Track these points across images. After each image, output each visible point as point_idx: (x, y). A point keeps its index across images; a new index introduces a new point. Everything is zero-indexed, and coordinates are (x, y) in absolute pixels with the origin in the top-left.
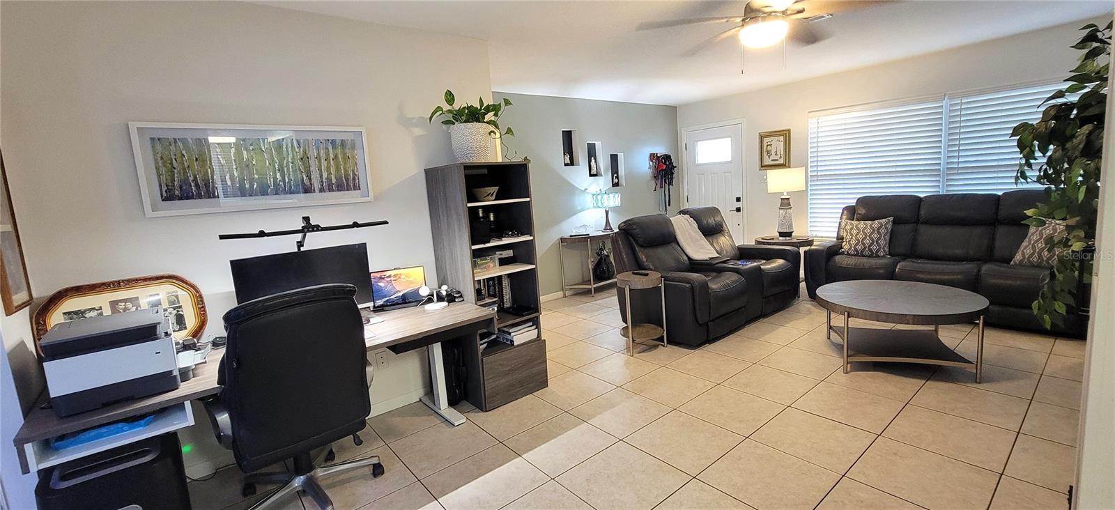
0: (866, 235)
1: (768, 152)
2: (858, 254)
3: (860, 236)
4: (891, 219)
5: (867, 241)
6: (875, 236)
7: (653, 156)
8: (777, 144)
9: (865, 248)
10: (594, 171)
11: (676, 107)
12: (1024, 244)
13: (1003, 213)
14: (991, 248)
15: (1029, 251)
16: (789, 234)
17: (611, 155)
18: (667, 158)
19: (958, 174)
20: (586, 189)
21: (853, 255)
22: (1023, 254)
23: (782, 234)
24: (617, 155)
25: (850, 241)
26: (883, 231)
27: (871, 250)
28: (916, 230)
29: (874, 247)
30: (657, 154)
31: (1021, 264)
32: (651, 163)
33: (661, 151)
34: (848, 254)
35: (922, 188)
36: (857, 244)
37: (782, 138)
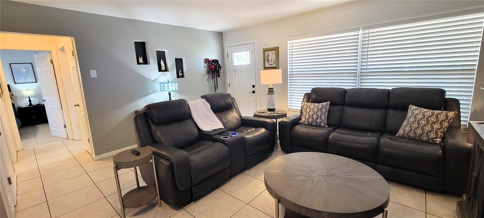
0: (314, 112)
1: (268, 60)
2: (310, 125)
3: (311, 113)
4: (329, 102)
5: (315, 117)
6: (319, 113)
7: (207, 61)
8: (272, 55)
9: (313, 121)
10: (163, 68)
11: (222, 33)
12: (405, 123)
13: (392, 102)
14: (385, 123)
15: (408, 129)
16: (273, 110)
17: (175, 58)
18: (216, 61)
19: (366, 76)
20: (156, 79)
21: (306, 125)
22: (404, 130)
23: (269, 110)
24: (182, 59)
25: (305, 116)
26: (324, 110)
27: (316, 122)
28: (342, 110)
29: (318, 121)
30: (209, 59)
31: (402, 137)
32: (206, 64)
33: (212, 57)
34: (304, 124)
35: (347, 84)
36: (309, 118)
37: (274, 52)
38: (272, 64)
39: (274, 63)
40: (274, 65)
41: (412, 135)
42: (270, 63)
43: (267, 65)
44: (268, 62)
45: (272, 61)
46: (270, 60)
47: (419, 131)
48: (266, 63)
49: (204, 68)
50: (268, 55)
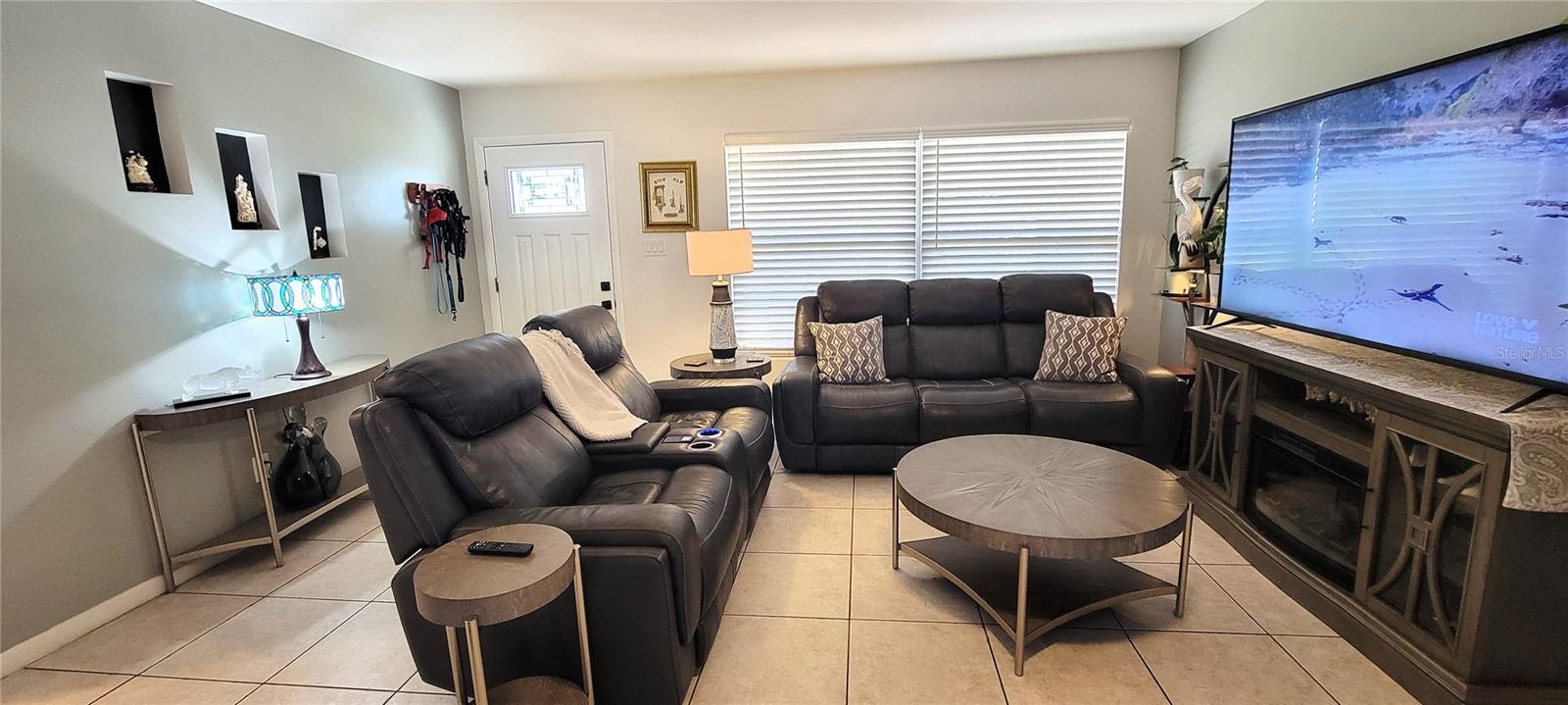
0: (854, 346)
1: (658, 200)
2: (850, 382)
3: (847, 350)
4: (880, 318)
5: (859, 359)
6: (867, 348)
7: (413, 191)
8: (673, 187)
9: (857, 370)
10: (248, 213)
11: (457, 91)
12: (1049, 350)
13: (1010, 307)
14: (1003, 355)
15: (1058, 361)
16: (729, 353)
17: (301, 176)
18: (447, 197)
19: (937, 249)
20: (225, 264)
21: (840, 383)
22: (1052, 365)
23: (718, 354)
24: (318, 178)
25: (831, 359)
26: (875, 339)
27: (865, 372)
28: (909, 335)
29: (869, 368)
30: (424, 186)
31: (1048, 380)
32: (410, 205)
33: (435, 177)
34: (835, 382)
35: (896, 270)
36: (845, 364)
37: (681, 176)
38: (675, 215)
39: (682, 211)
40: (682, 218)
41: (1068, 371)
42: (665, 210)
43: (657, 217)
44: (660, 209)
45: (673, 205)
46: (668, 203)
47: (1081, 363)
48: (654, 208)
49: (407, 221)
50: (659, 184)
